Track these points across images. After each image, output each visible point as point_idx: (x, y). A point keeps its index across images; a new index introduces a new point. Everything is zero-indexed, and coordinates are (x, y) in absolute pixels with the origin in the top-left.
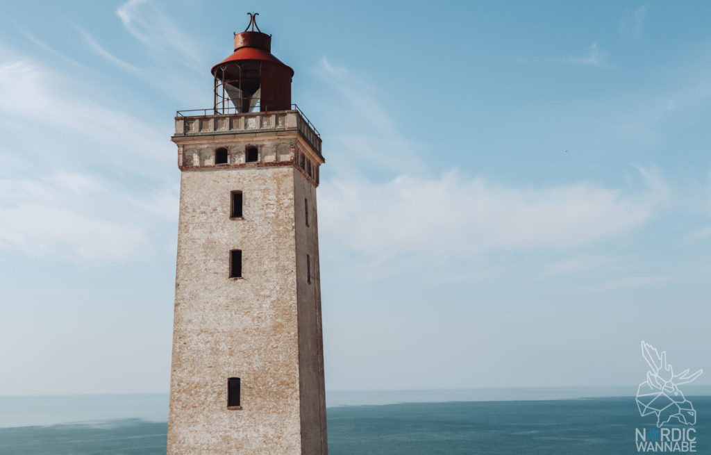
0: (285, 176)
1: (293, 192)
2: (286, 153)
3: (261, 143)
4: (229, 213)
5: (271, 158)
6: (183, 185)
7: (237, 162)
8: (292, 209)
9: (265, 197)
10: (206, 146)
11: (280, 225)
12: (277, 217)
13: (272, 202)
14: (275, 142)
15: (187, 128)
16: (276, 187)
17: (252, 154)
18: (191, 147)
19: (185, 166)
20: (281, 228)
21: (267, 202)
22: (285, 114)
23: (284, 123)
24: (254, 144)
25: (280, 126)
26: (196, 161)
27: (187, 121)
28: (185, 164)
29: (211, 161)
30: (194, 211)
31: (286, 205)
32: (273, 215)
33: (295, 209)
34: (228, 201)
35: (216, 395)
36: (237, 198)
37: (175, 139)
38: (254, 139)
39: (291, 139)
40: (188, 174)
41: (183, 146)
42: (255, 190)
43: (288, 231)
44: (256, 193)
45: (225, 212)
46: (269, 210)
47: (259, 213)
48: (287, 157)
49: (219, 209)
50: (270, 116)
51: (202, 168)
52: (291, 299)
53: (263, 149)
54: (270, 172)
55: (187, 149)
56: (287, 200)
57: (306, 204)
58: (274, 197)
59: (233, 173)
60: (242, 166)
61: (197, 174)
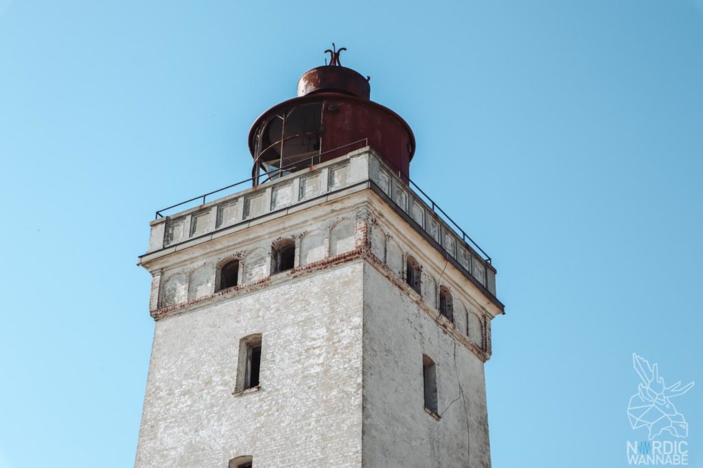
0: (346, 284)
1: (360, 313)
2: (349, 232)
3: (297, 232)
4: (233, 384)
5: (318, 253)
6: (155, 346)
7: (256, 279)
8: (358, 348)
9: (304, 336)
10: (201, 263)
11: (331, 389)
12: (326, 372)
13: (318, 343)
14: (328, 222)
15: (168, 236)
16: (327, 310)
17: (284, 257)
18: (176, 270)
19: (162, 309)
20: (334, 393)
21: (309, 343)
22: (347, 161)
23: (345, 176)
24: (287, 235)
25: (338, 184)
26: (181, 295)
27: (169, 223)
28: (160, 305)
29: (207, 288)
30: (171, 393)
31: (345, 342)
32: (318, 369)
33: (364, 350)
34: (233, 358)
36: (253, 352)
37: (146, 262)
38: (288, 223)
39: (356, 207)
40: (168, 323)
41: (162, 271)
42: (286, 326)
43: (348, 395)
44: (289, 330)
45: (226, 384)
46: (311, 361)
47: (291, 371)
48: (348, 244)
49: (216, 379)
50: (319, 171)
51: (194, 304)
53: (306, 241)
54: (321, 278)
55: (168, 274)
56: (347, 332)
57: (428, 366)
58: (323, 331)
59: (248, 301)
60: (264, 283)
61: (185, 319)
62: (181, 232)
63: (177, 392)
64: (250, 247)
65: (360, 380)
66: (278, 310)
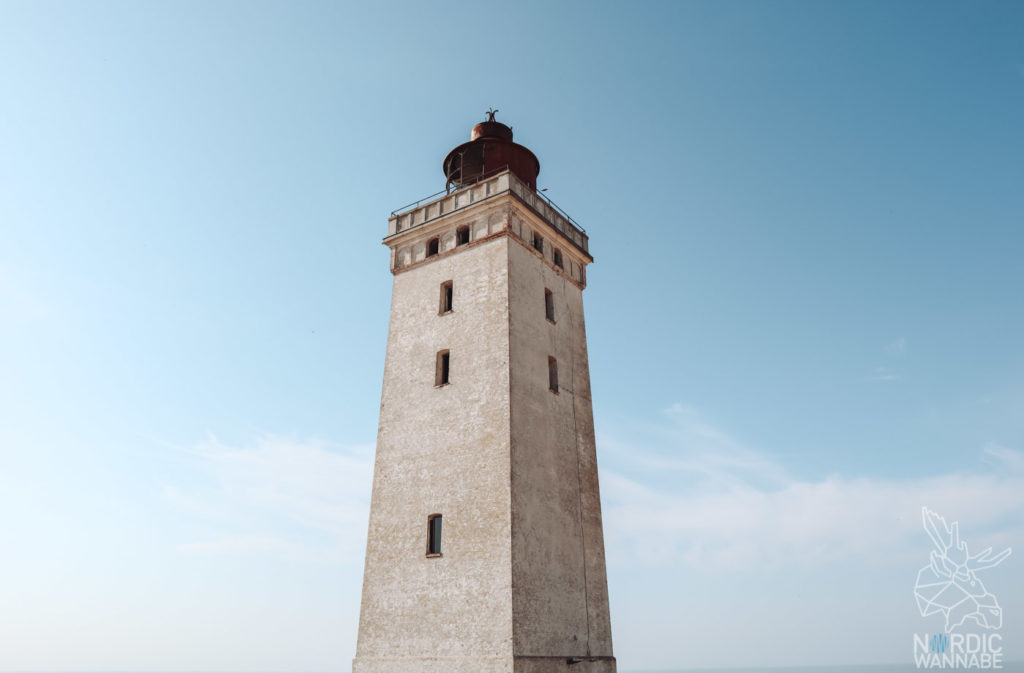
0: (498, 250)
1: (506, 266)
2: (499, 220)
3: (470, 221)
4: (438, 310)
5: (482, 233)
6: (395, 289)
7: (448, 249)
8: (506, 287)
9: (476, 281)
10: (417, 241)
11: (491, 310)
12: (488, 301)
13: (483, 284)
14: (487, 214)
15: (399, 227)
16: (488, 265)
17: (464, 236)
18: (404, 246)
19: (397, 268)
20: (493, 312)
21: (478, 285)
22: (497, 179)
23: (496, 188)
24: (465, 223)
25: (492, 193)
26: (407, 260)
27: (399, 219)
28: (396, 266)
29: (421, 256)
30: (404, 316)
31: (499, 283)
32: (484, 299)
33: (509, 287)
34: (437, 294)
35: (414, 540)
36: (448, 290)
37: (387, 242)
38: (465, 216)
39: (502, 205)
40: (401, 276)
41: (396, 247)
42: (465, 275)
43: (501, 313)
44: (467, 278)
45: (434, 309)
46: (480, 295)
47: (469, 301)
48: (498, 227)
49: (428, 307)
50: (482, 185)
51: (415, 265)
52: (503, 400)
53: (475, 226)
54: (484, 248)
55: (399, 248)
56: (500, 277)
57: (548, 295)
58: (486, 278)
59: (444, 262)
60: (453, 252)
61: (409, 274)
62: (406, 224)
63: (407, 315)
64: (444, 231)
65: (507, 304)
66: (461, 266)
